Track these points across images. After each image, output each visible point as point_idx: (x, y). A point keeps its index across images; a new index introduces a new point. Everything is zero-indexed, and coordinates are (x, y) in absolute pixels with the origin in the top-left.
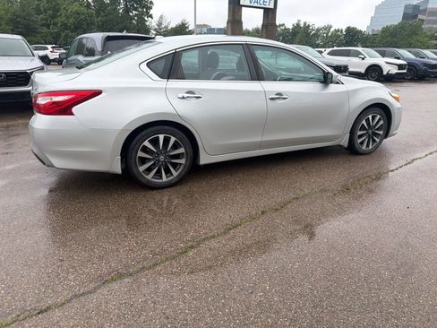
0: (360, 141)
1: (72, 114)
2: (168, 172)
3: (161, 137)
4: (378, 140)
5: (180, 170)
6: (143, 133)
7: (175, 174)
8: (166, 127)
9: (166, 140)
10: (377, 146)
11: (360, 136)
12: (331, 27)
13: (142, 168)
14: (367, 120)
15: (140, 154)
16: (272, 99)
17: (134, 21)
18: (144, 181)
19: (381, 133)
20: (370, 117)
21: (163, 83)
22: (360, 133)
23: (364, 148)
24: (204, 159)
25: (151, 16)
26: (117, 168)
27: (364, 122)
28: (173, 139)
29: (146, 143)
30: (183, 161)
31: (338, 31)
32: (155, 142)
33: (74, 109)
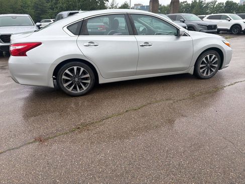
0: (201, 71)
1: (26, 55)
2: (80, 87)
3: (75, 68)
4: (214, 70)
5: (88, 87)
6: (65, 66)
7: (85, 88)
8: (78, 63)
9: (79, 70)
10: (214, 74)
11: (202, 68)
13: (65, 85)
14: (206, 58)
15: (64, 77)
16: (142, 46)
17: (98, 4)
19: (216, 66)
20: (208, 56)
21: (75, 37)
22: (201, 66)
23: (205, 75)
24: (102, 81)
25: (108, 1)
26: (51, 84)
27: (204, 59)
28: (82, 69)
29: (67, 71)
30: (89, 81)
31: (221, 3)
32: (72, 71)
33: (27, 53)
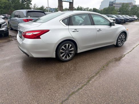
0: (119, 43)
1: (40, 38)
2: (69, 56)
3: (67, 45)
4: (123, 42)
5: (72, 55)
7: (71, 56)
8: (69, 41)
9: (69, 46)
10: (123, 44)
11: (119, 41)
12: (89, 8)
13: (61, 55)
14: (121, 37)
15: (61, 51)
16: (98, 31)
17: (25, 6)
18: (62, 60)
19: (124, 40)
20: (122, 35)
21: (67, 27)
22: (119, 40)
23: (120, 45)
24: (79, 51)
25: (31, 4)
26: (54, 56)
27: (120, 37)
28: (71, 45)
29: (63, 47)
30: (73, 52)
31: (91, 9)
32: (65, 46)
33: (41, 37)
